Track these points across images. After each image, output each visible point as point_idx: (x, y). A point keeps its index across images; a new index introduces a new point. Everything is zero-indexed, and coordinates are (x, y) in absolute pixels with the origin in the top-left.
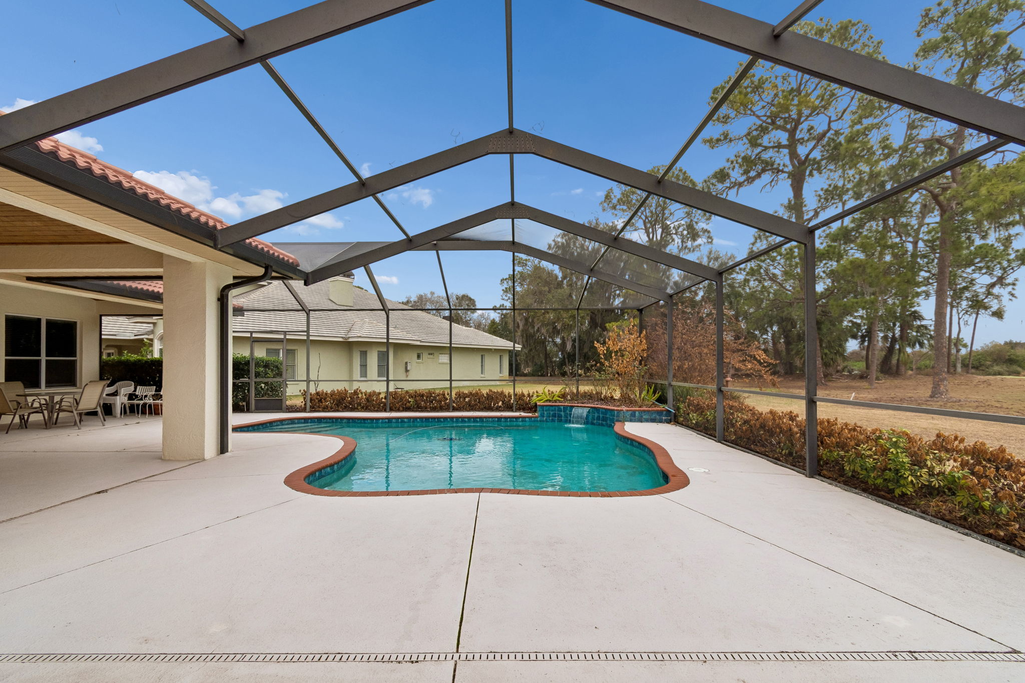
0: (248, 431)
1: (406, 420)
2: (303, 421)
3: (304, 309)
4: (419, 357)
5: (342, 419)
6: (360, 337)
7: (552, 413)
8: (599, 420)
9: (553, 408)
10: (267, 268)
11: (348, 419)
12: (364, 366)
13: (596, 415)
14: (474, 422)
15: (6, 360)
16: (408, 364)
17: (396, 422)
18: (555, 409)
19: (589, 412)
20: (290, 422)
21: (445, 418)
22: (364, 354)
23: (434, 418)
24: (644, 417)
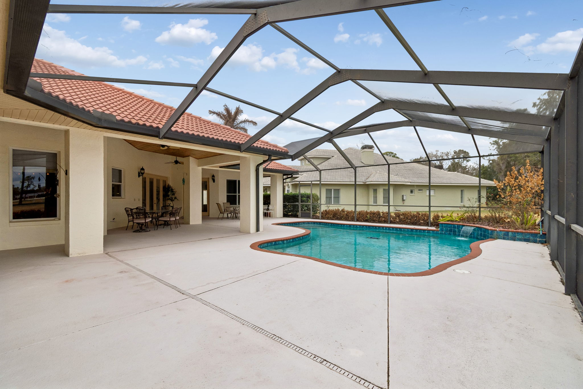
0: (287, 225)
1: (358, 226)
2: (313, 223)
3: (318, 170)
4: (412, 192)
5: (329, 223)
6: (372, 181)
7: (449, 229)
8: (482, 236)
9: (450, 226)
10: (270, 156)
11: (332, 223)
12: (375, 198)
13: (480, 232)
14: (396, 230)
15: (227, 195)
16: (404, 196)
17: (353, 227)
18: (451, 226)
19: (474, 230)
20: (307, 223)
21: (379, 227)
22: (375, 191)
23: (373, 226)
24: (518, 237)
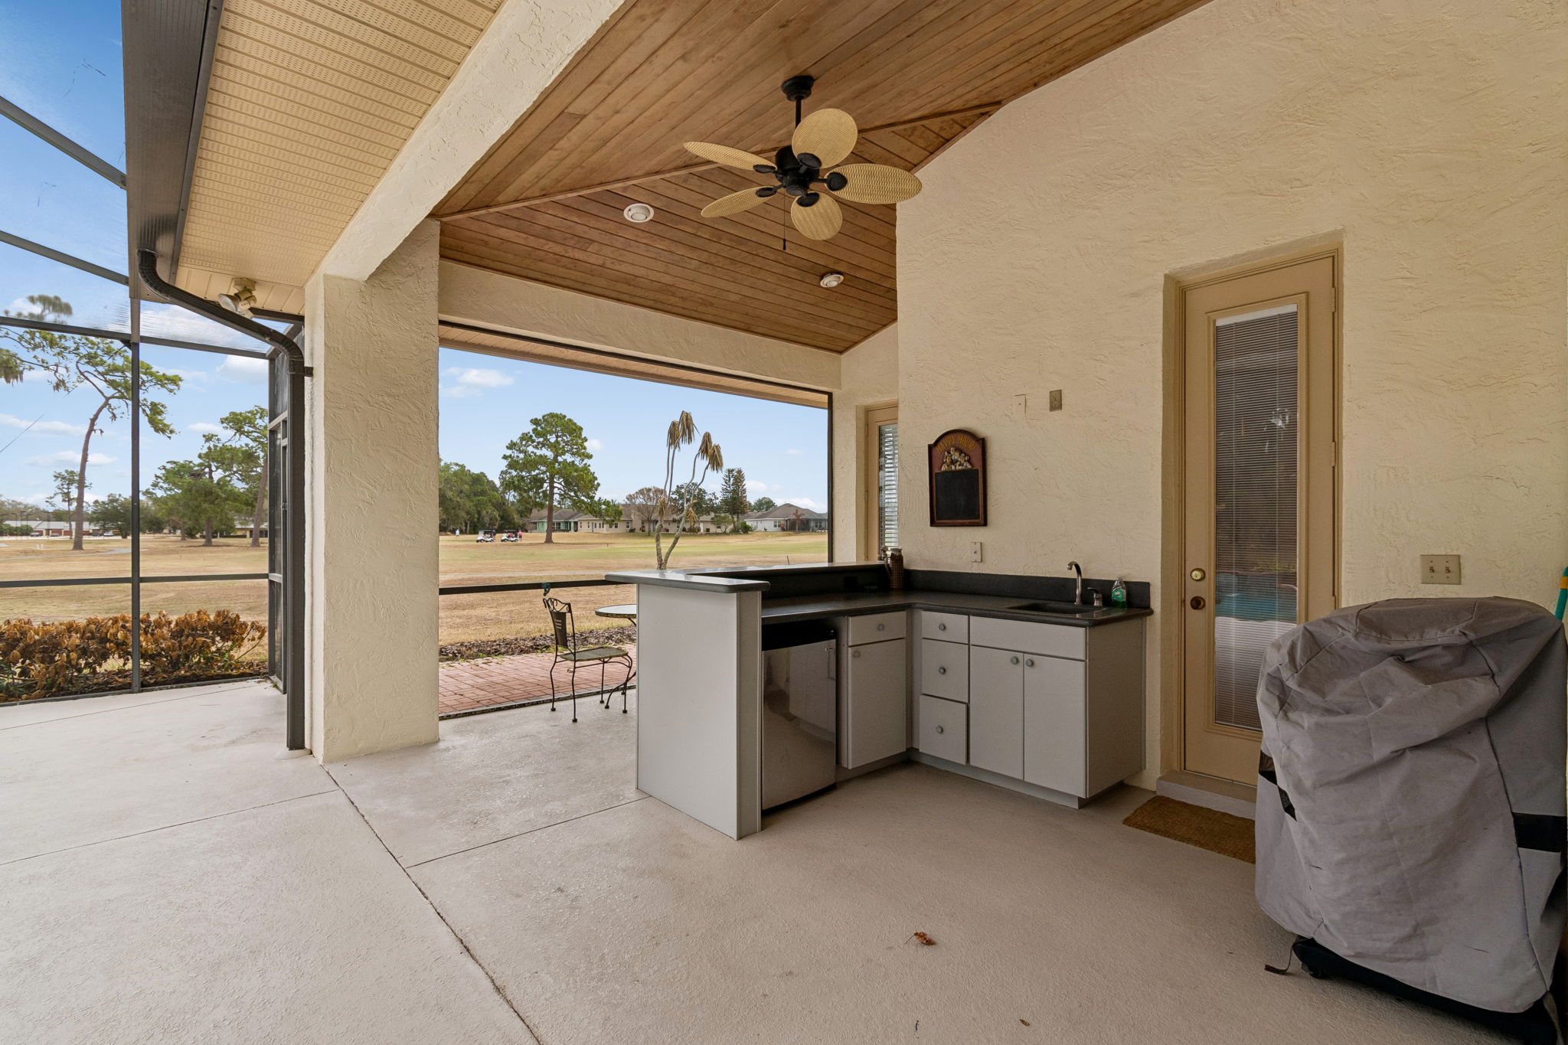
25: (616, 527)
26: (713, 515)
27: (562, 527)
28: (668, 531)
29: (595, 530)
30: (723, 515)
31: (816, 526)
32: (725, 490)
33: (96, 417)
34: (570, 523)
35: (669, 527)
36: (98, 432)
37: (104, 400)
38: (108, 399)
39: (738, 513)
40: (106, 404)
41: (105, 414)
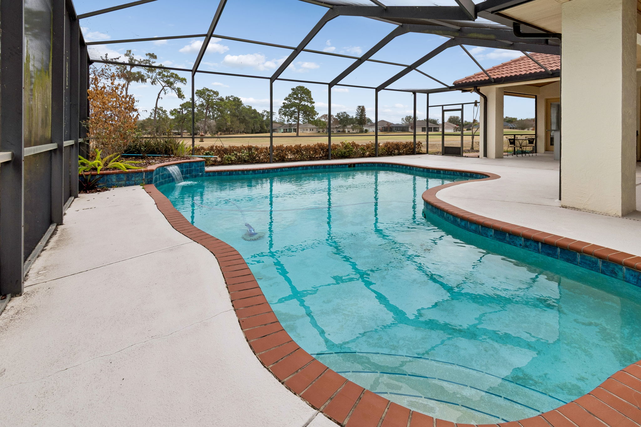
25: (313, 130)
26: (352, 125)
27: (288, 131)
28: (333, 132)
29: (304, 132)
30: (356, 125)
31: (396, 130)
32: (357, 115)
33: (160, 93)
34: (291, 129)
35: (334, 130)
36: (161, 98)
37: (162, 87)
38: (163, 87)
39: (363, 124)
40: (163, 88)
41: (163, 92)
